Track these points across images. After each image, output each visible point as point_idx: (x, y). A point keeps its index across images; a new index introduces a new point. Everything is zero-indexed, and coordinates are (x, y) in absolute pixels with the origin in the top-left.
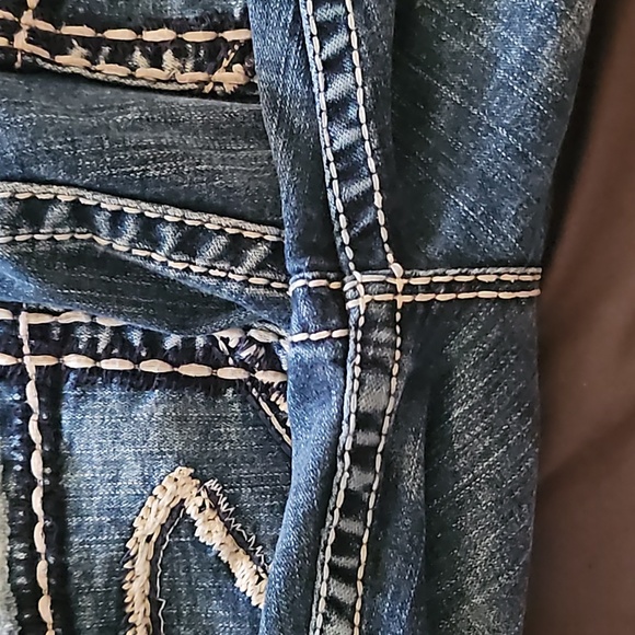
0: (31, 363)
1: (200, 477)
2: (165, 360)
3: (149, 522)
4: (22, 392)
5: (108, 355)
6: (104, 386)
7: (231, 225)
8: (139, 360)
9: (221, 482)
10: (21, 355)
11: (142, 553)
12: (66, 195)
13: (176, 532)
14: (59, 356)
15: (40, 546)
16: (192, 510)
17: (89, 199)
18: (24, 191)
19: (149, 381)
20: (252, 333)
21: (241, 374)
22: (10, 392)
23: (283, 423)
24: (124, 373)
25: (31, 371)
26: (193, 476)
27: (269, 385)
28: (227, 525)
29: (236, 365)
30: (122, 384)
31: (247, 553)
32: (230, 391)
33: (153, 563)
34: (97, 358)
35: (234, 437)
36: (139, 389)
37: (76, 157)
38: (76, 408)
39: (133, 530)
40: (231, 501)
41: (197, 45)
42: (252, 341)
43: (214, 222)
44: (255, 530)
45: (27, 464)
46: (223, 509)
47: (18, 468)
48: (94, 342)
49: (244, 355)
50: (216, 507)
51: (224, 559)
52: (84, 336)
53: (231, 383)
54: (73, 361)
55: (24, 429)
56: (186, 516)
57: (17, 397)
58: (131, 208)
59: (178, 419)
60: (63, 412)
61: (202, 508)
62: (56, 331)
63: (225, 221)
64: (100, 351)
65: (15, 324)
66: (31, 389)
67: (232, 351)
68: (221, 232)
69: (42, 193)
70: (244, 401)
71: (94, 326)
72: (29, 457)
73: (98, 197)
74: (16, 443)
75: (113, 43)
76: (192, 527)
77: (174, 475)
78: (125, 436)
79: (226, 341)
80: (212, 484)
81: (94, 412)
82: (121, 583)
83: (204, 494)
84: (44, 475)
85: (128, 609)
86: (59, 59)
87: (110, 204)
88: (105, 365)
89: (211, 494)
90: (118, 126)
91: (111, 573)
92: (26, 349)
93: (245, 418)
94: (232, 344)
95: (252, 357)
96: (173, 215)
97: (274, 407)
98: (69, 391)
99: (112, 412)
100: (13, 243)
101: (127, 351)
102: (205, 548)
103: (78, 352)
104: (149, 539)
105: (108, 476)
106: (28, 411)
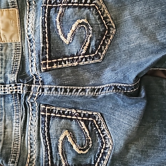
0: (47, 114)
1: (69, 132)
2: (65, 115)
3: (62, 138)
4: (45, 118)
5: (57, 114)
6: (56, 118)
7: (76, 88)
8: (61, 115)
9: (72, 133)
10: (45, 113)
11: (60, 142)
12: (55, 86)
13: (65, 140)
14: (51, 114)
15: (47, 140)
16: (67, 136)
17: (58, 87)
18: (50, 86)
19: (62, 118)
20: (77, 111)
21: (75, 118)
22: (43, 118)
23: (81, 125)
24: (59, 117)
25: (47, 115)
26: (68, 132)
27: (80, 119)
28: (72, 139)
29: (75, 116)
30: (59, 118)
31: (75, 144)
32: (74, 120)
33: (62, 144)
34: (56, 114)
35: (74, 127)
36: (61, 119)
37: (56, 82)
38: (52, 121)
39: (59, 139)
40: (73, 136)
41: (70, 60)
42: (77, 112)
43: (74, 87)
44: (76, 140)
45: (45, 129)
46: (72, 137)
47: (43, 129)
48: (55, 112)
49: (76, 114)
50: (71, 136)
51: (72, 144)
52: (54, 111)
53: (74, 119)
54: (52, 114)
55: (45, 124)
56: (67, 137)
57: (44, 119)
58: (63, 87)
59: (66, 124)
60: (50, 122)
61: (69, 136)
62: (51, 110)
63: (75, 87)
64: (56, 113)
65: (45, 108)
66: (46, 118)
67: (74, 114)
68: (75, 89)
69: (52, 86)
70: (76, 122)
71: (56, 110)
72: (45, 128)
73: (59, 86)
74: (43, 126)
75: (59, 61)
76: (67, 139)
77: (65, 131)
78: (59, 126)
79: (74, 112)
80: (71, 133)
81: (55, 122)
82: (58, 146)
83: (69, 134)
84: (47, 131)
85: (59, 150)
86: (53, 67)
87: (60, 87)
88: (57, 115)
89: (70, 134)
90: (61, 77)
91: (56, 145)
92: (46, 112)
93: (76, 124)
94: (75, 113)
95: (77, 115)
96: (69, 87)
97: (80, 123)
98: (51, 119)
99: (57, 122)
100: (48, 93)
101: (60, 113)
102: (69, 142)
103: (53, 113)
104: (61, 140)
105: (56, 131)
106: (45, 121)
